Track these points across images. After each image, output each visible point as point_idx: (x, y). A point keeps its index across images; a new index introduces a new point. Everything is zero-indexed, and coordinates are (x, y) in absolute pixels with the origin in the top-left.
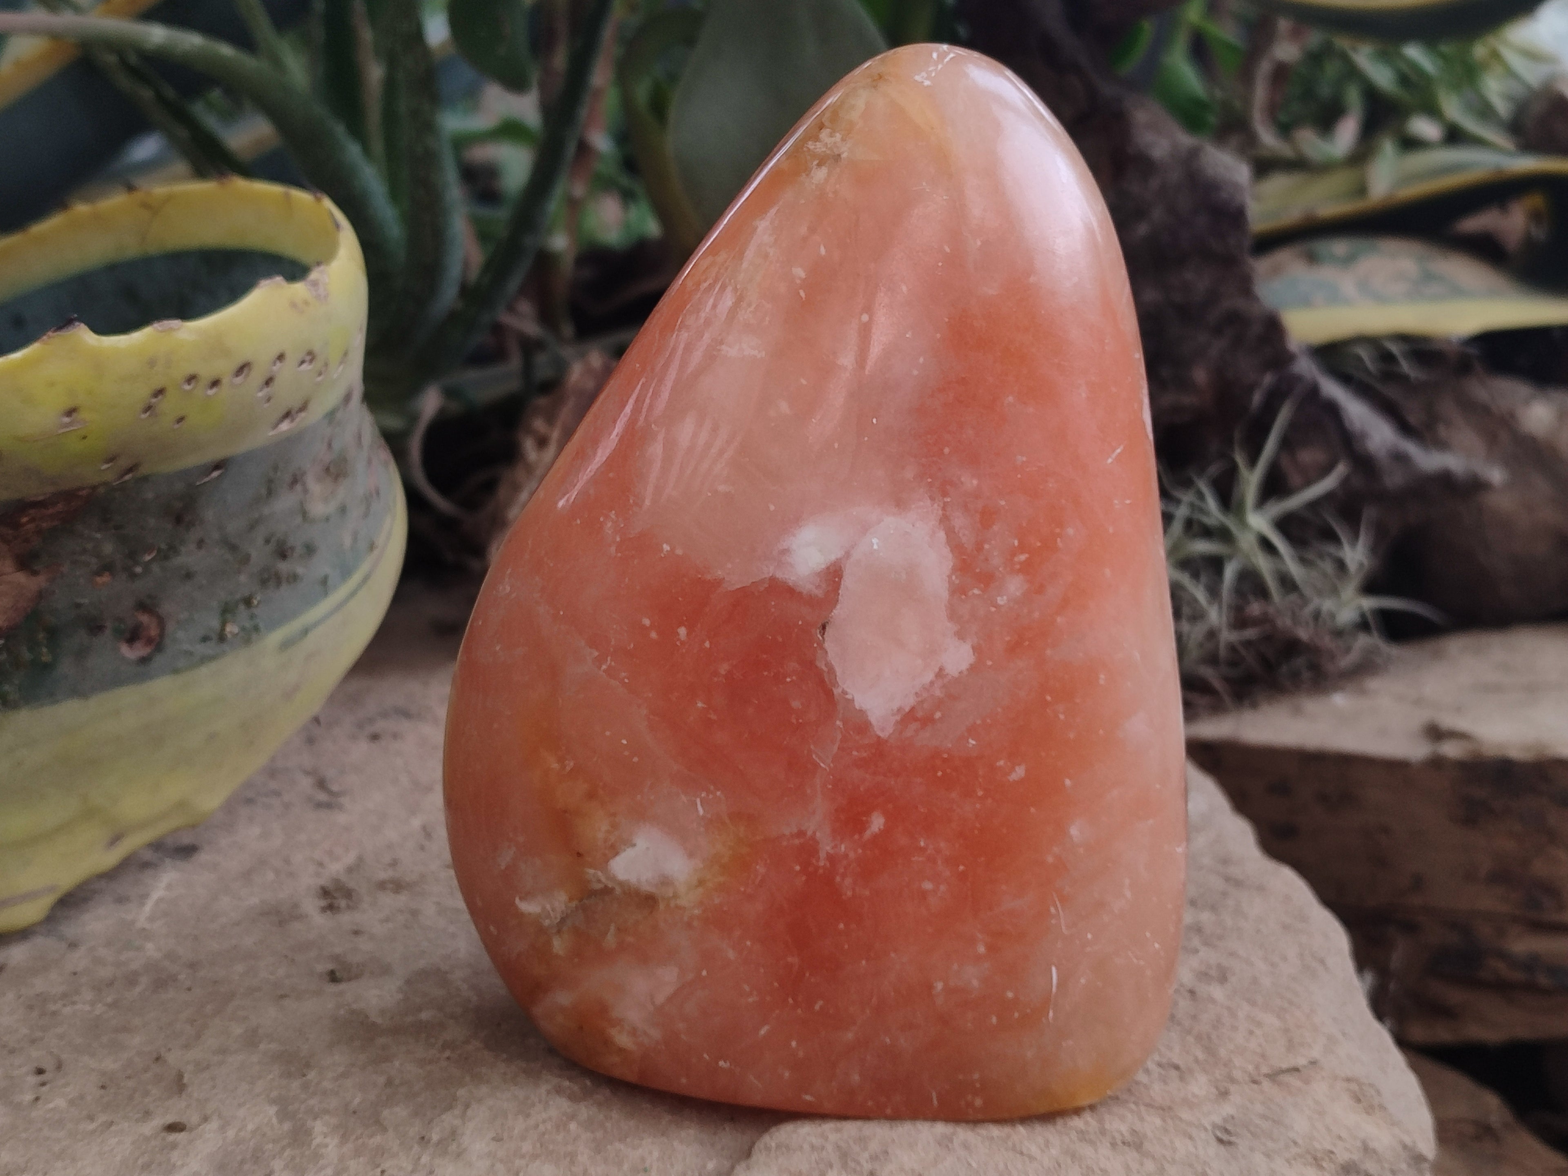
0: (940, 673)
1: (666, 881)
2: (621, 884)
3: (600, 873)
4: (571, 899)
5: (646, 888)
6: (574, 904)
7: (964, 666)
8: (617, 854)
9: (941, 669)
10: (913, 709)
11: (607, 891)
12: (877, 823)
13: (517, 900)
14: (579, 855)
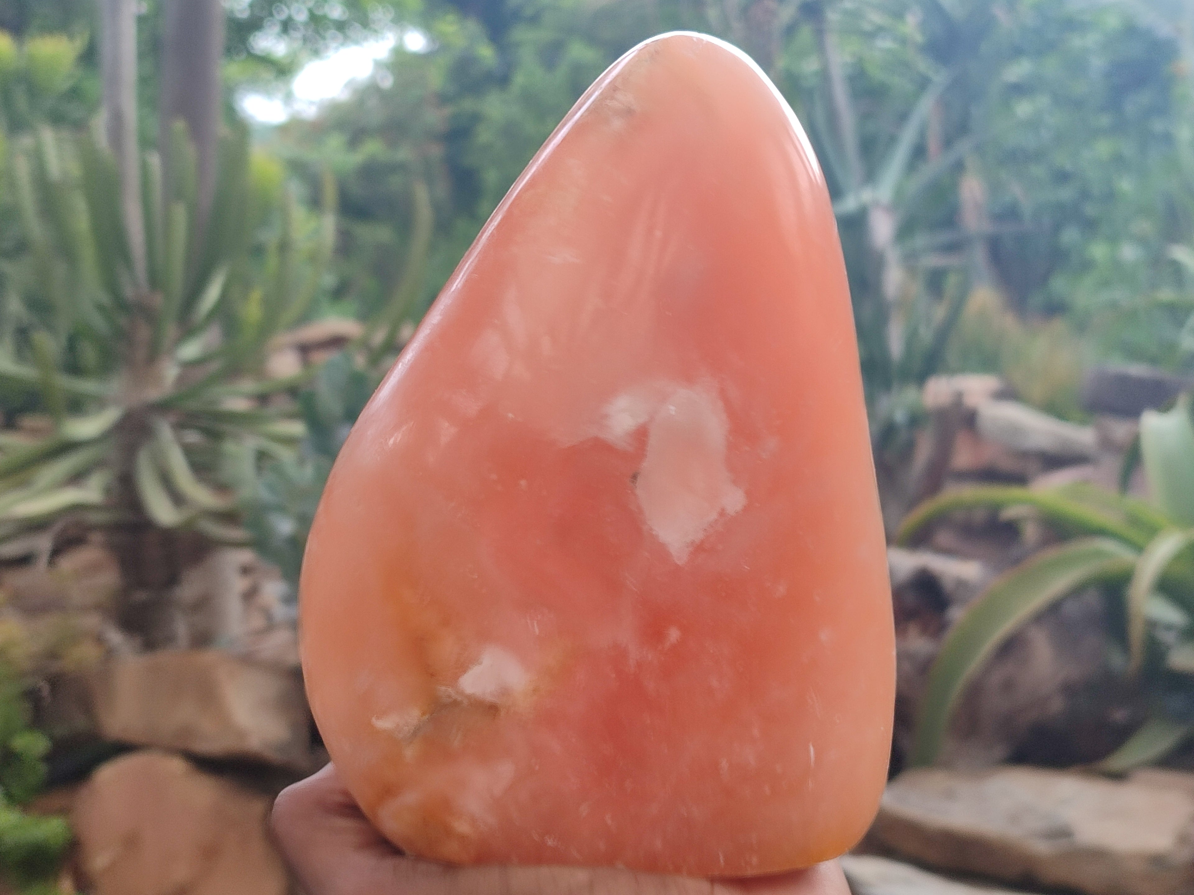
0: (722, 513)
1: (505, 691)
2: (469, 697)
3: (450, 690)
4: (424, 714)
5: (489, 699)
6: (426, 717)
7: (739, 507)
8: (465, 672)
9: (723, 510)
10: (702, 542)
11: (455, 703)
12: (674, 634)
13: (374, 720)
14: (432, 675)
